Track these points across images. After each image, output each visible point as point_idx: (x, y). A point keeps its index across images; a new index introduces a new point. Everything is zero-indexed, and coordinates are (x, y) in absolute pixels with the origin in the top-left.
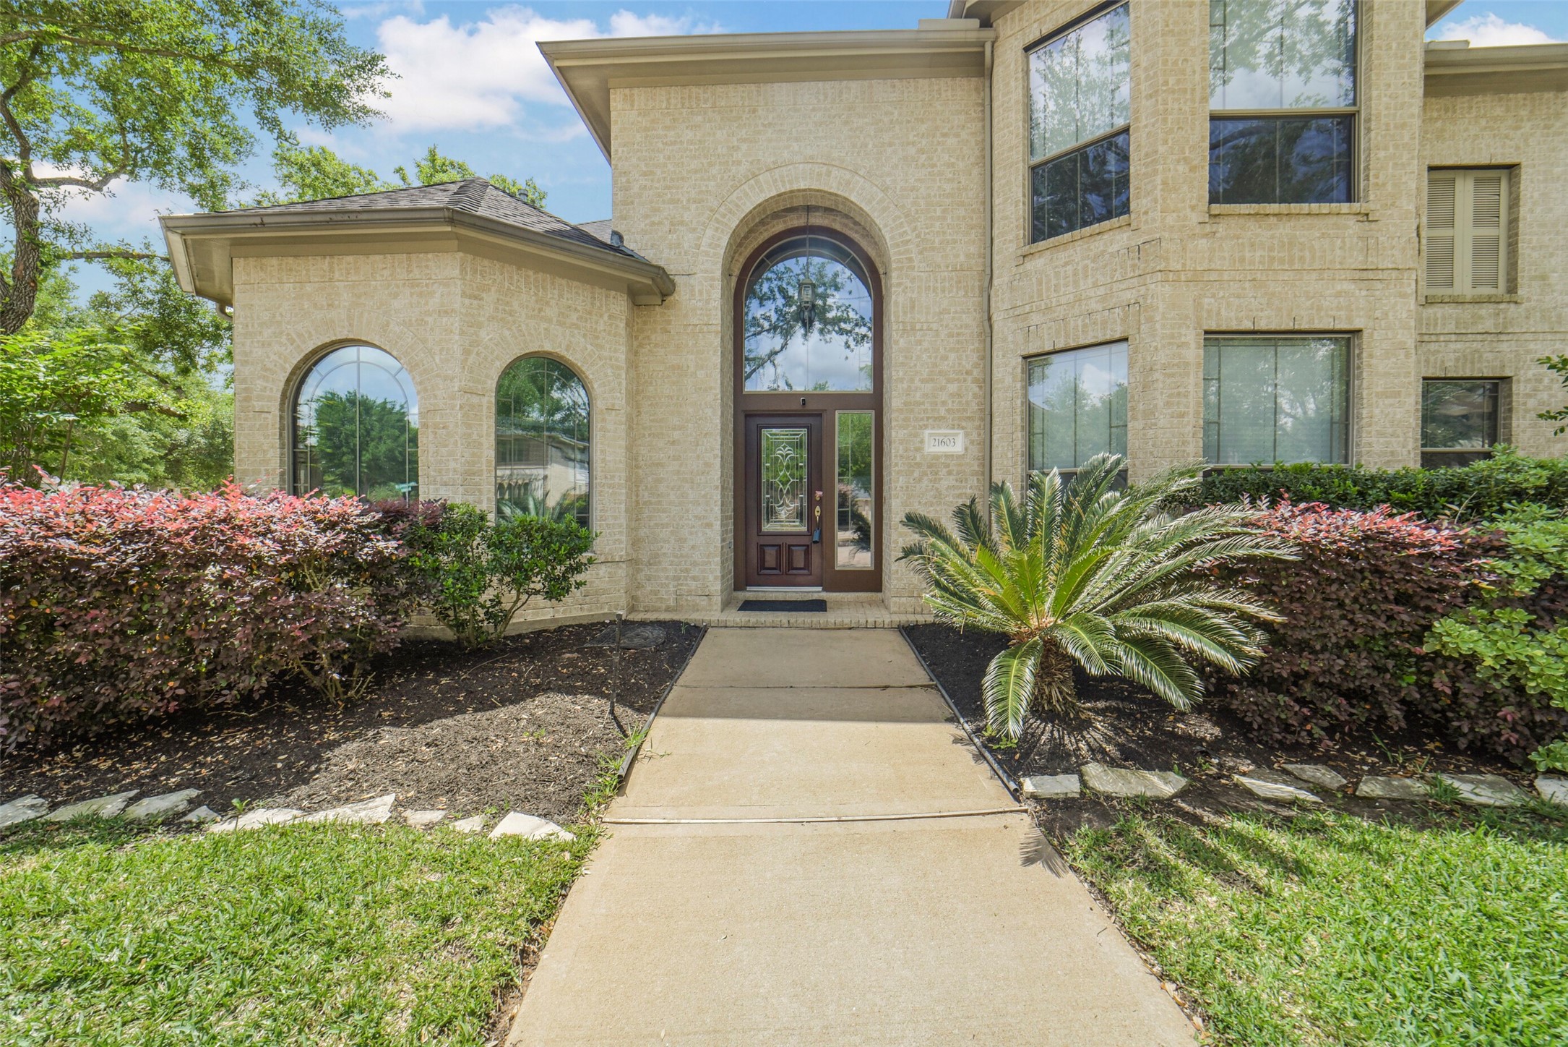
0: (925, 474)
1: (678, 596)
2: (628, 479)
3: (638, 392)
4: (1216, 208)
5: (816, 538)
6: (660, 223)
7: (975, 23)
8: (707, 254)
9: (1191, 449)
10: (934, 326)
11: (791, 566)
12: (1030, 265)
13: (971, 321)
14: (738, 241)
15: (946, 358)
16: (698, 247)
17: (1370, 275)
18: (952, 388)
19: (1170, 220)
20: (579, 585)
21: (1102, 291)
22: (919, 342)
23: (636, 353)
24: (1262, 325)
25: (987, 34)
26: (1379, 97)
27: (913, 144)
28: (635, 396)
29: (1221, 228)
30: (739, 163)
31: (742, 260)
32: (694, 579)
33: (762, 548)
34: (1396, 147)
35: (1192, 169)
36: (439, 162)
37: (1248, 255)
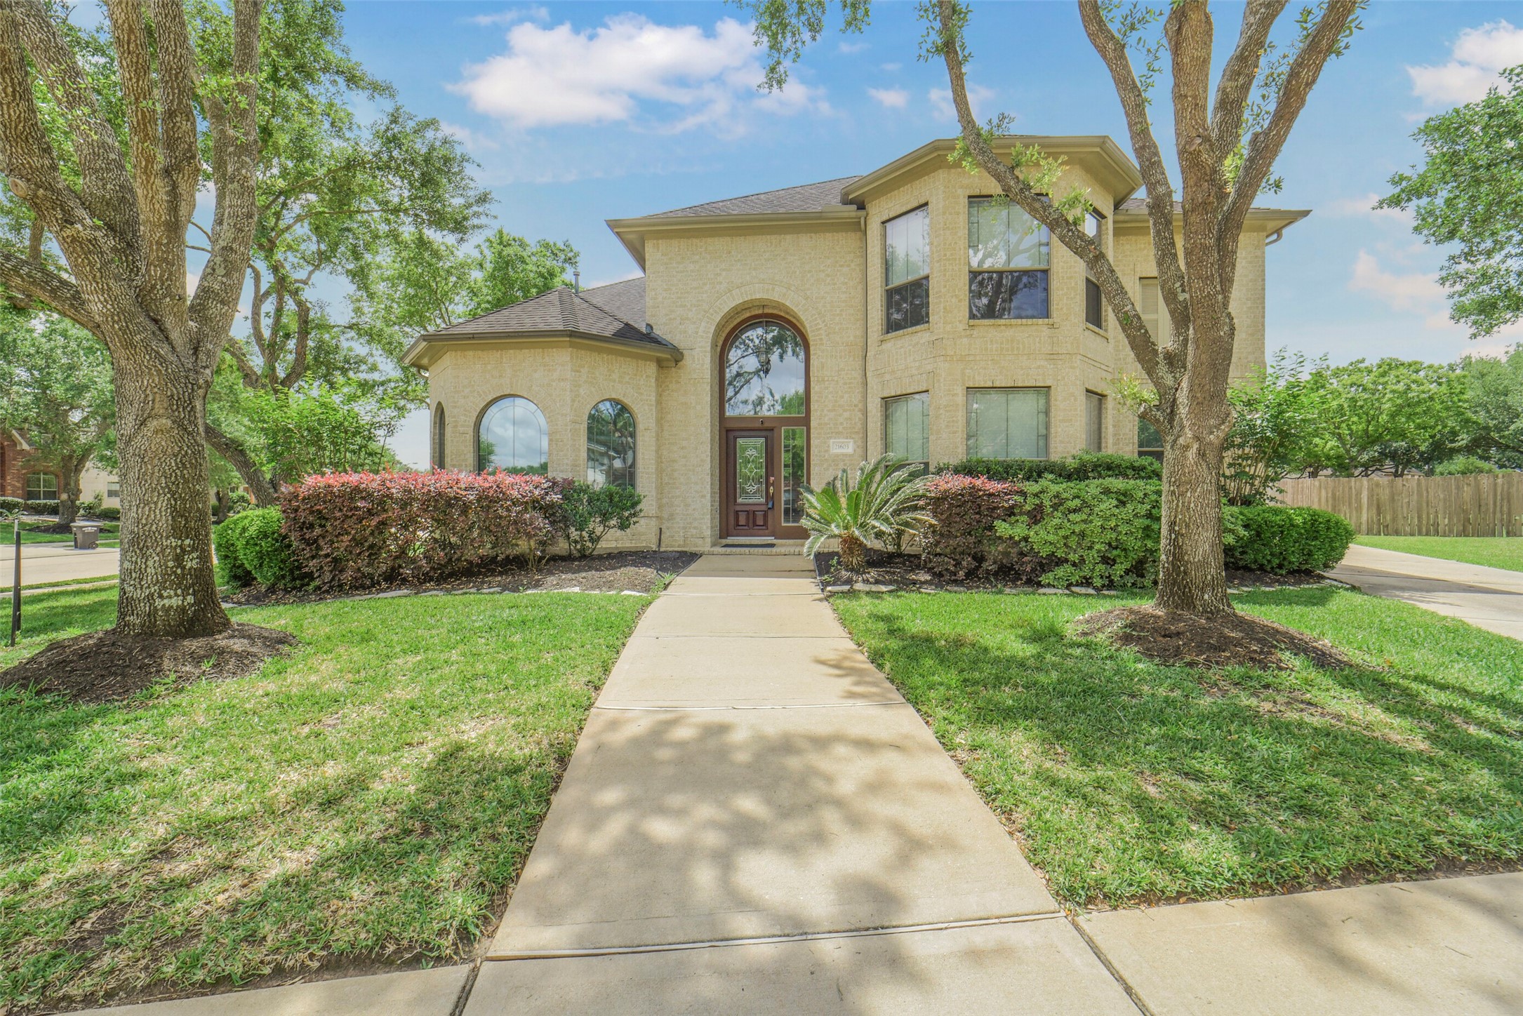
0: (830, 465)
1: (685, 538)
2: (657, 469)
3: (662, 418)
4: (972, 322)
5: (770, 506)
6: (675, 319)
7: (854, 207)
8: (702, 337)
9: (960, 450)
10: (836, 378)
11: (755, 524)
12: (884, 346)
13: (857, 375)
14: (720, 327)
15: (842, 397)
16: (697, 333)
17: (1055, 357)
18: (846, 415)
19: (948, 328)
20: (634, 523)
21: (917, 364)
22: (827, 388)
23: (661, 395)
24: (997, 384)
25: (862, 213)
26: (1058, 263)
27: (823, 271)
28: (660, 421)
29: (975, 332)
30: (721, 283)
31: (724, 335)
32: (695, 528)
33: (737, 513)
34: (1068, 289)
35: (960, 301)
36: (505, 238)
37: (989, 346)
